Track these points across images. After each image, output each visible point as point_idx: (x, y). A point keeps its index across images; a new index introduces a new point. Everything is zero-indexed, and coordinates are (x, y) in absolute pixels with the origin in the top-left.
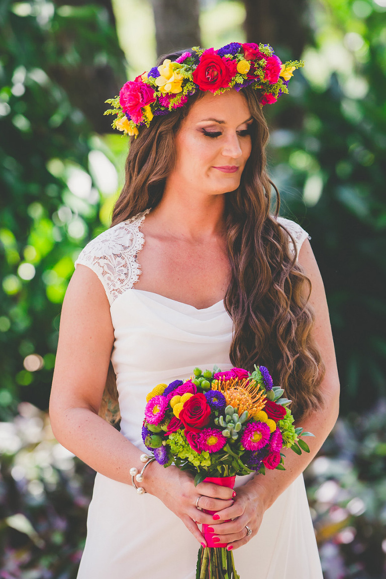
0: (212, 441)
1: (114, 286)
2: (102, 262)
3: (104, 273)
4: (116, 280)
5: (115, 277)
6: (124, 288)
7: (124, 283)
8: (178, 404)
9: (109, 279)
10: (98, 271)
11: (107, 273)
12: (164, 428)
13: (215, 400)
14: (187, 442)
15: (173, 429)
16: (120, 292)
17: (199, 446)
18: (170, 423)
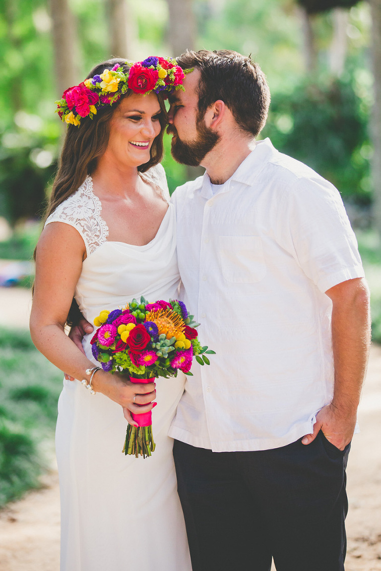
0: (148, 358)
1: (92, 240)
2: (83, 223)
3: (84, 231)
4: (93, 236)
5: (92, 234)
6: (100, 241)
7: (100, 238)
8: (125, 331)
9: (87, 235)
10: (80, 229)
11: (86, 231)
12: (114, 348)
13: (151, 329)
14: (129, 359)
15: (119, 349)
16: (98, 245)
17: (138, 362)
18: (117, 344)
